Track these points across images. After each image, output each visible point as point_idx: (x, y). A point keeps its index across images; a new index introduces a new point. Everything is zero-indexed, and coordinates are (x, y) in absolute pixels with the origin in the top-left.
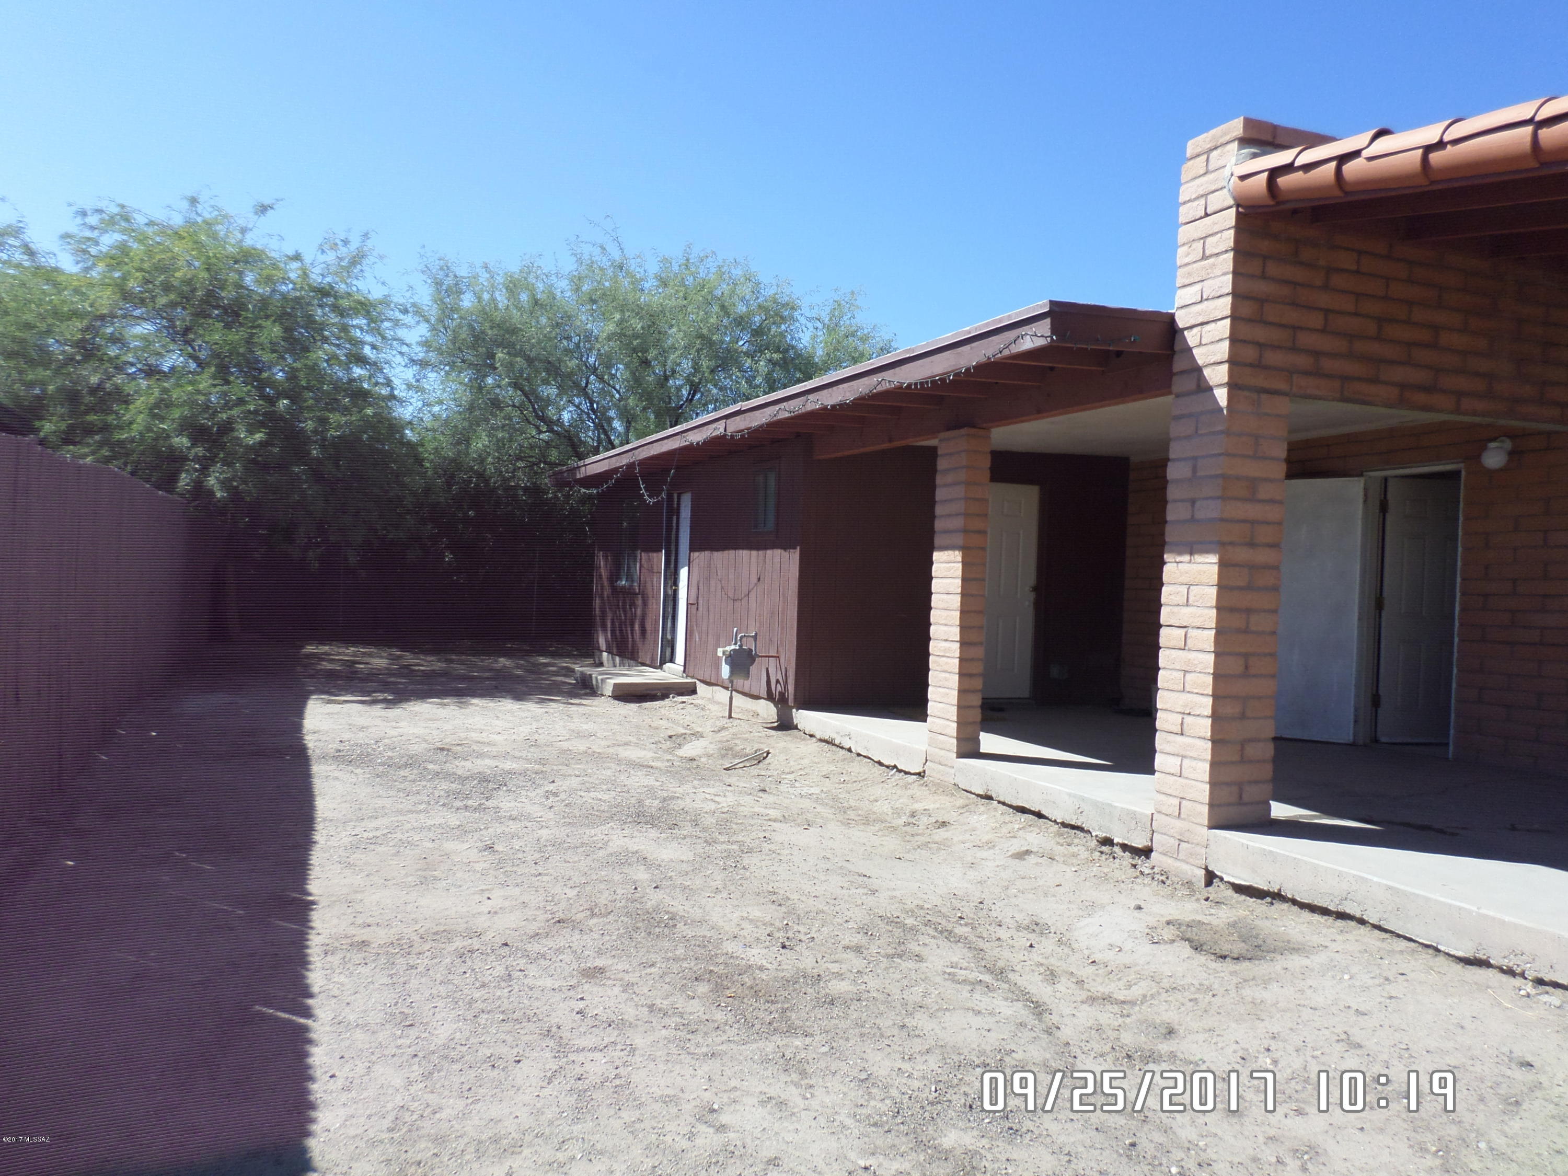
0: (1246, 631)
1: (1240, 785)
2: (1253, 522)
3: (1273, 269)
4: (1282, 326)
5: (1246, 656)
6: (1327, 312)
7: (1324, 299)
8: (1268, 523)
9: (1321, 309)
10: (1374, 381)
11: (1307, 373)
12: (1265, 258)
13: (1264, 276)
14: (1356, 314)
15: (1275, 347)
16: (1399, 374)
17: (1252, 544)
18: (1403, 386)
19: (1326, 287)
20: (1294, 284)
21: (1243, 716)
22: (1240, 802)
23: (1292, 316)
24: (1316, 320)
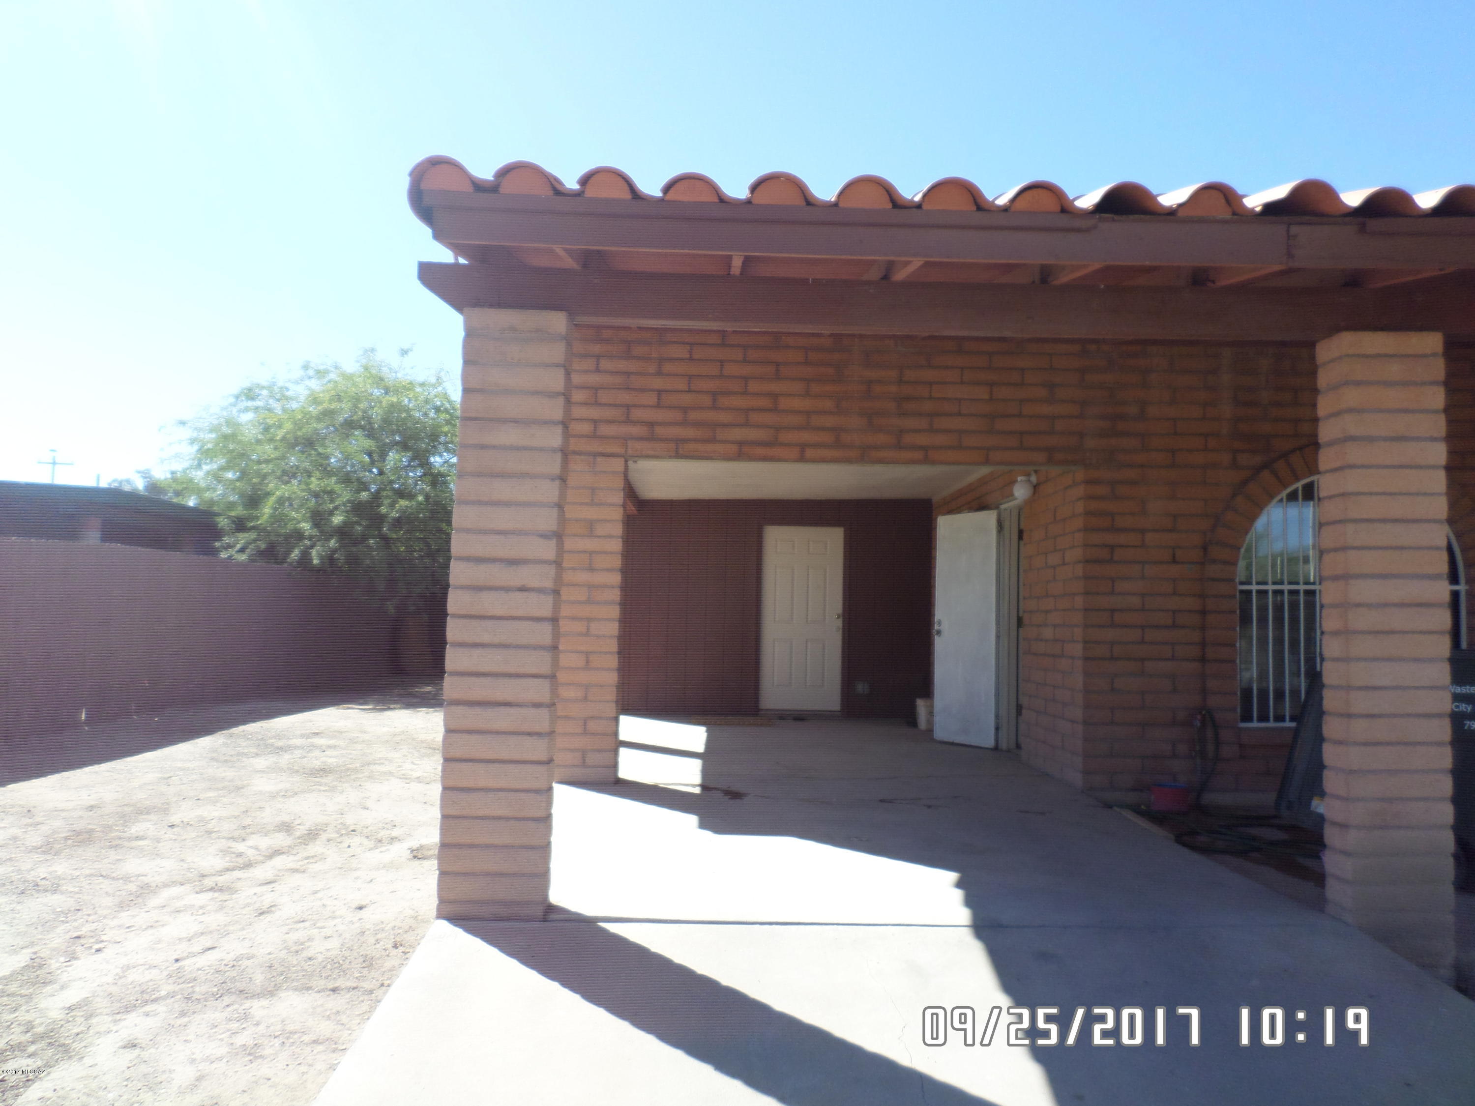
0: (587, 634)
1: (584, 752)
2: (591, 553)
3: (605, 364)
4: (615, 405)
5: (587, 654)
6: (660, 392)
7: (658, 383)
8: (605, 553)
9: (653, 390)
10: (713, 440)
11: (641, 439)
12: (598, 357)
13: (598, 370)
14: (689, 391)
15: (608, 422)
16: (738, 434)
17: (591, 569)
18: (741, 444)
19: (659, 373)
20: (628, 374)
21: (585, 699)
22: (584, 765)
23: (625, 397)
24: (651, 399)
